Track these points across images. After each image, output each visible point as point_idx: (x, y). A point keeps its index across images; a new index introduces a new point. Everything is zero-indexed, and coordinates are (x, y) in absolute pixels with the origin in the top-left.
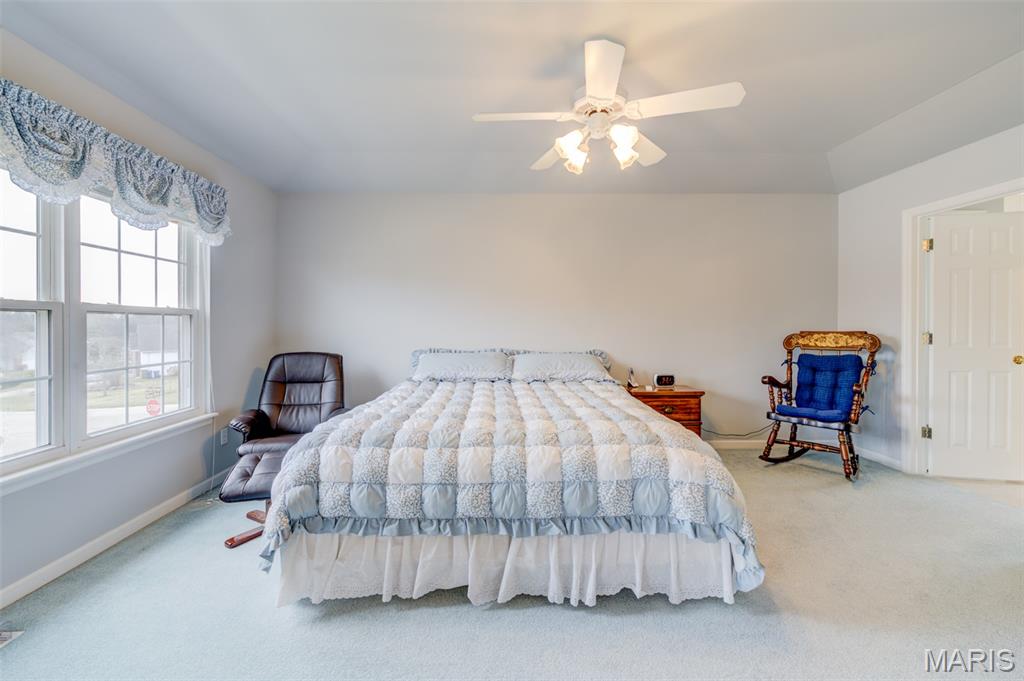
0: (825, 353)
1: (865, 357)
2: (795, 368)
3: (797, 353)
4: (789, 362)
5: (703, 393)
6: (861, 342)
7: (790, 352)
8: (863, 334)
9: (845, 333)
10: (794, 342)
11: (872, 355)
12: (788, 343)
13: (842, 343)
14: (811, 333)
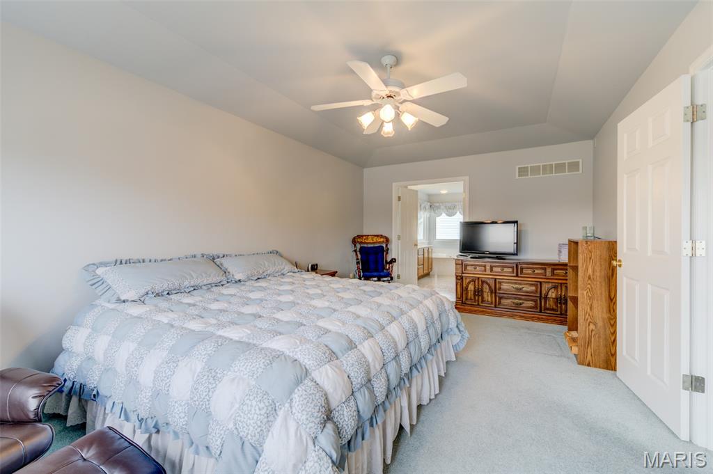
0: (369, 246)
1: (384, 246)
2: (358, 253)
3: (358, 246)
4: (355, 251)
5: (336, 272)
6: (382, 240)
7: (355, 246)
8: (381, 236)
9: (375, 236)
10: (356, 240)
11: (387, 245)
12: (354, 241)
13: (375, 241)
14: (362, 236)
